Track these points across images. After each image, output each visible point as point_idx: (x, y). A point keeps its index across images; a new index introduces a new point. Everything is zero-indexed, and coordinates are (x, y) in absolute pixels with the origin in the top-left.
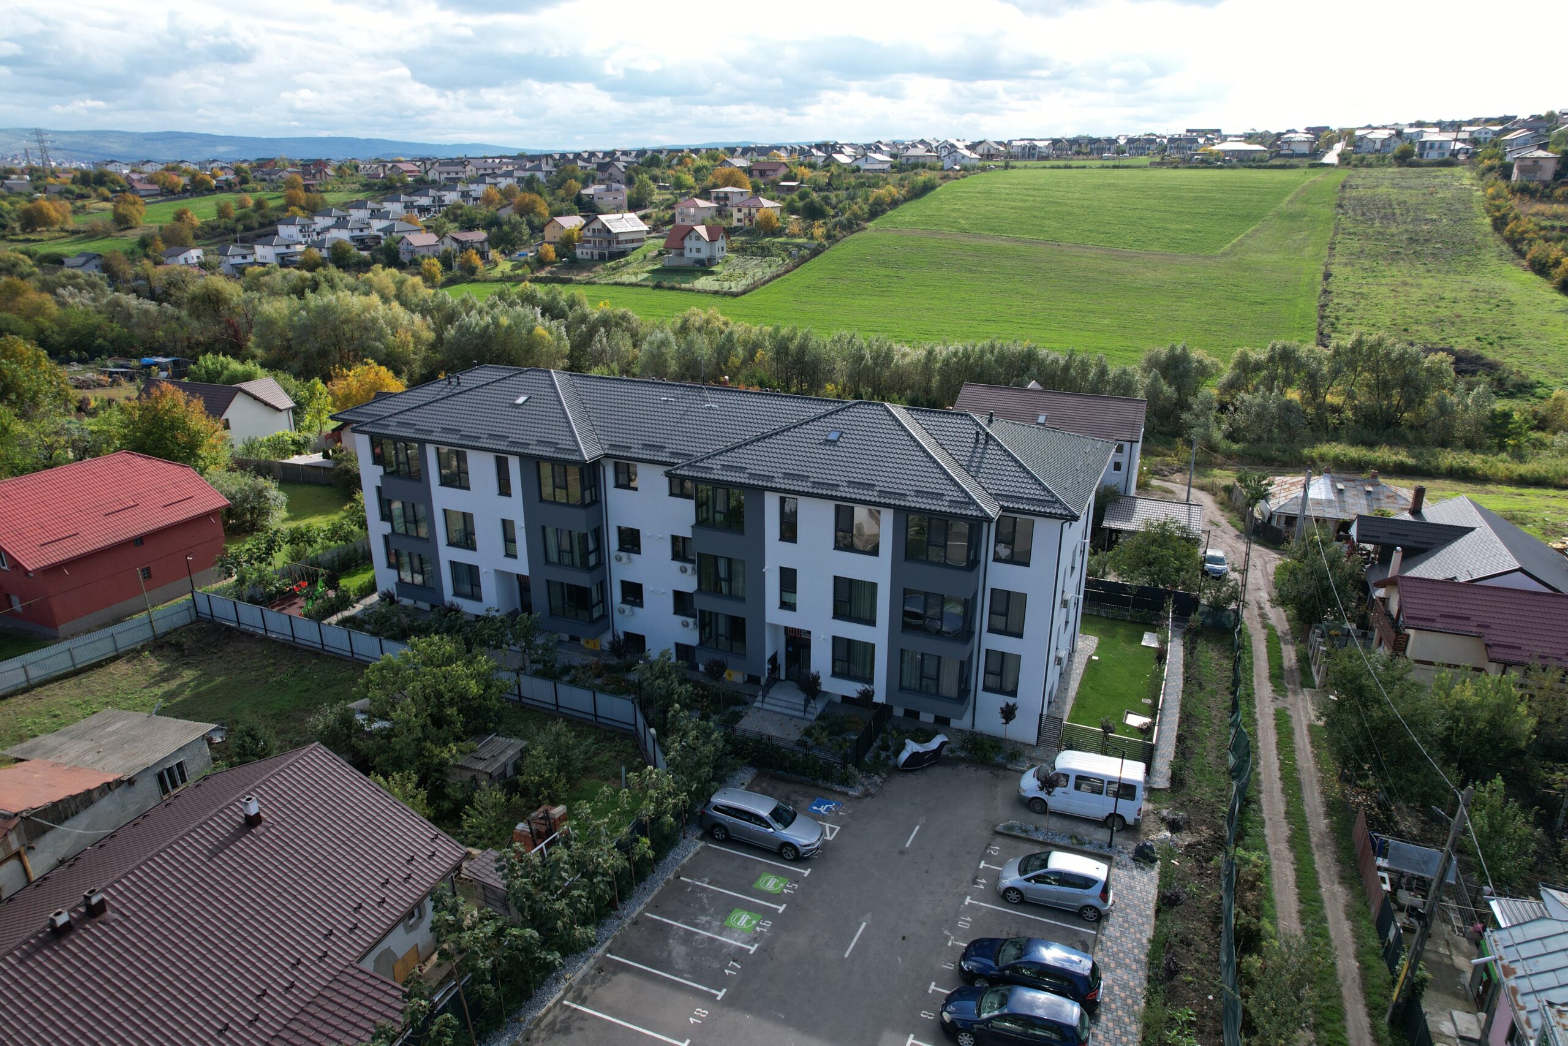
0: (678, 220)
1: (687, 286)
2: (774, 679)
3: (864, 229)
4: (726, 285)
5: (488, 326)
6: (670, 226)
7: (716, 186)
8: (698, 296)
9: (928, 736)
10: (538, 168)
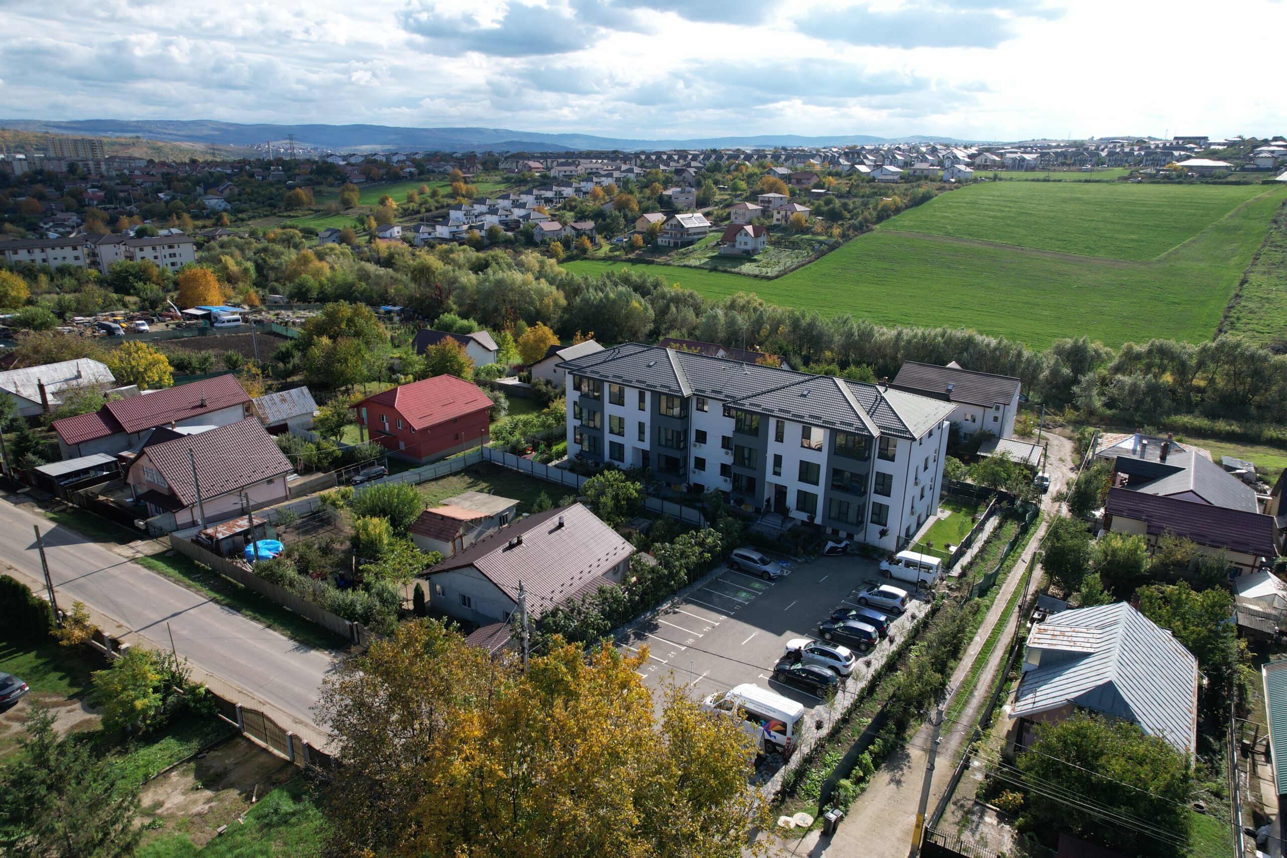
0: (733, 217)
1: (736, 270)
2: (768, 511)
3: (872, 230)
4: (764, 270)
5: (601, 300)
6: (727, 222)
7: (762, 192)
8: (743, 279)
9: (840, 542)
10: (631, 171)
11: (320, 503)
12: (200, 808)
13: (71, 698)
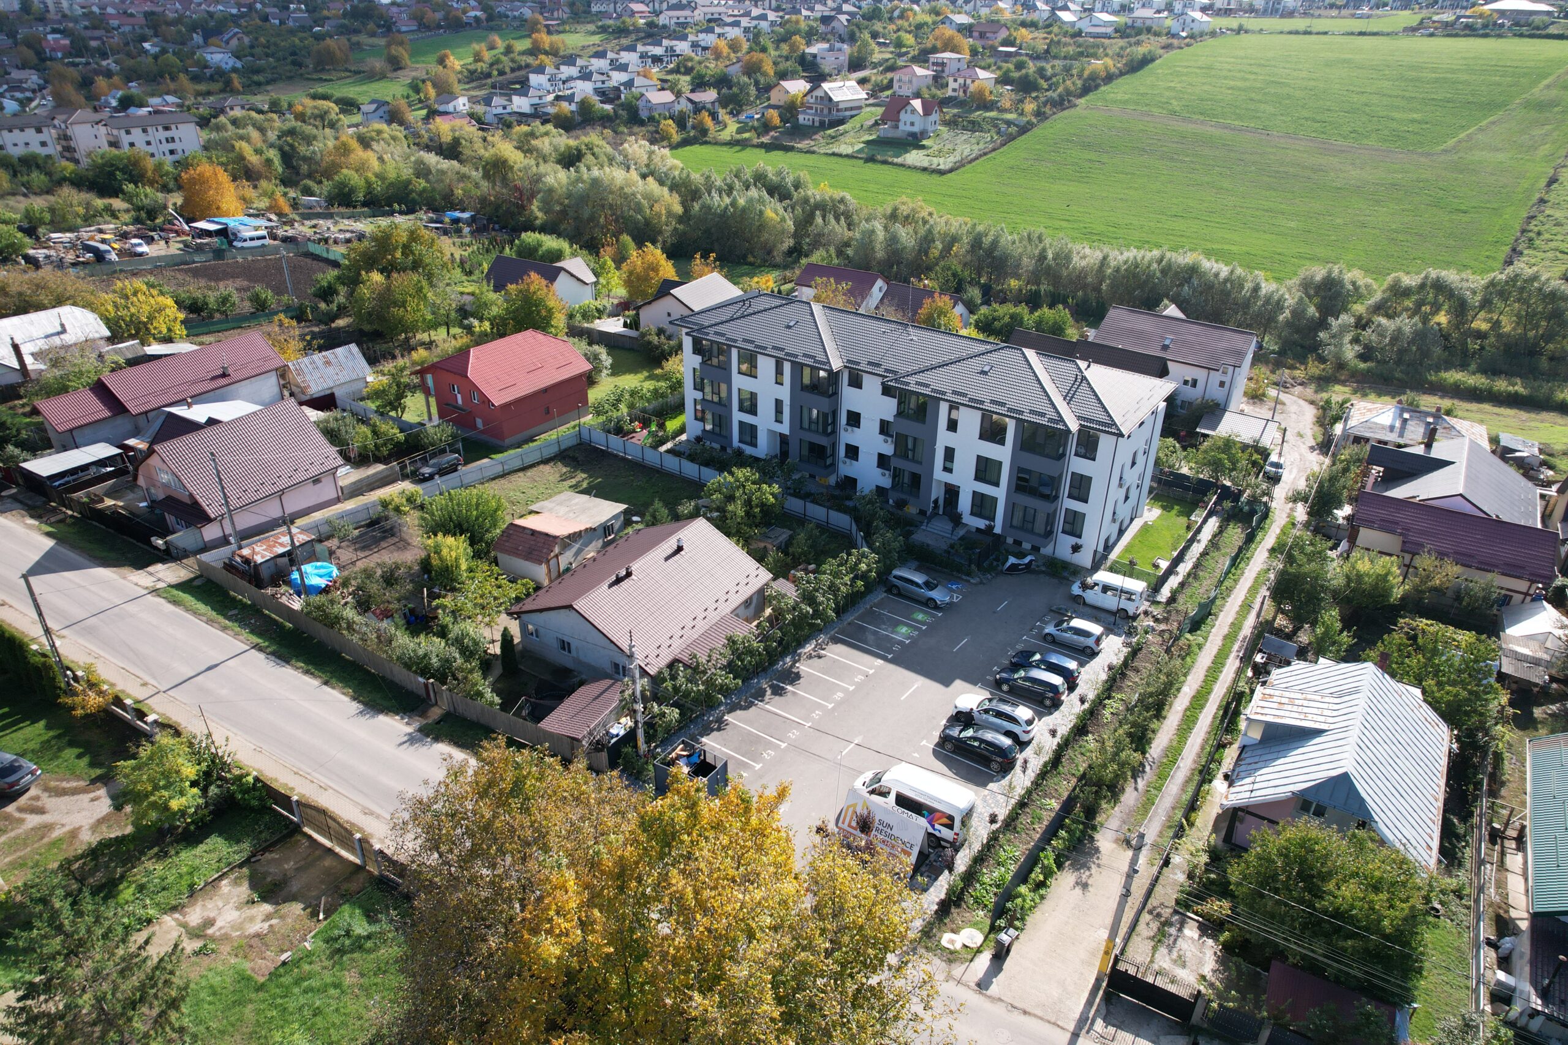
0: (896, 86)
1: (899, 160)
2: (935, 514)
3: (1075, 106)
4: (935, 161)
5: (726, 208)
6: (888, 93)
7: (935, 50)
8: (908, 173)
9: (1024, 556)
10: (763, 17)
11: (380, 508)
12: (259, 927)
13: (93, 781)
